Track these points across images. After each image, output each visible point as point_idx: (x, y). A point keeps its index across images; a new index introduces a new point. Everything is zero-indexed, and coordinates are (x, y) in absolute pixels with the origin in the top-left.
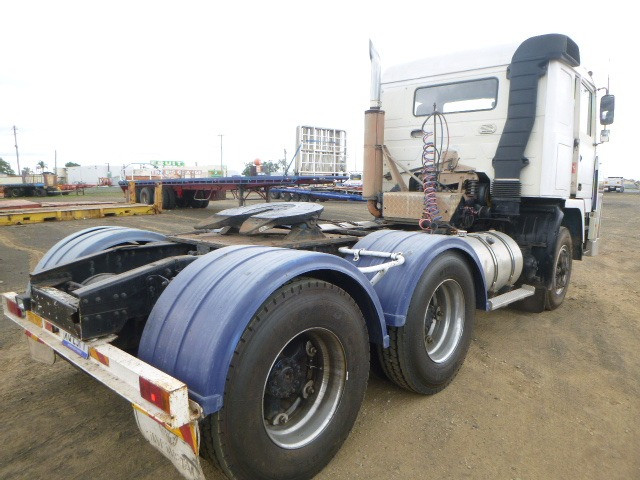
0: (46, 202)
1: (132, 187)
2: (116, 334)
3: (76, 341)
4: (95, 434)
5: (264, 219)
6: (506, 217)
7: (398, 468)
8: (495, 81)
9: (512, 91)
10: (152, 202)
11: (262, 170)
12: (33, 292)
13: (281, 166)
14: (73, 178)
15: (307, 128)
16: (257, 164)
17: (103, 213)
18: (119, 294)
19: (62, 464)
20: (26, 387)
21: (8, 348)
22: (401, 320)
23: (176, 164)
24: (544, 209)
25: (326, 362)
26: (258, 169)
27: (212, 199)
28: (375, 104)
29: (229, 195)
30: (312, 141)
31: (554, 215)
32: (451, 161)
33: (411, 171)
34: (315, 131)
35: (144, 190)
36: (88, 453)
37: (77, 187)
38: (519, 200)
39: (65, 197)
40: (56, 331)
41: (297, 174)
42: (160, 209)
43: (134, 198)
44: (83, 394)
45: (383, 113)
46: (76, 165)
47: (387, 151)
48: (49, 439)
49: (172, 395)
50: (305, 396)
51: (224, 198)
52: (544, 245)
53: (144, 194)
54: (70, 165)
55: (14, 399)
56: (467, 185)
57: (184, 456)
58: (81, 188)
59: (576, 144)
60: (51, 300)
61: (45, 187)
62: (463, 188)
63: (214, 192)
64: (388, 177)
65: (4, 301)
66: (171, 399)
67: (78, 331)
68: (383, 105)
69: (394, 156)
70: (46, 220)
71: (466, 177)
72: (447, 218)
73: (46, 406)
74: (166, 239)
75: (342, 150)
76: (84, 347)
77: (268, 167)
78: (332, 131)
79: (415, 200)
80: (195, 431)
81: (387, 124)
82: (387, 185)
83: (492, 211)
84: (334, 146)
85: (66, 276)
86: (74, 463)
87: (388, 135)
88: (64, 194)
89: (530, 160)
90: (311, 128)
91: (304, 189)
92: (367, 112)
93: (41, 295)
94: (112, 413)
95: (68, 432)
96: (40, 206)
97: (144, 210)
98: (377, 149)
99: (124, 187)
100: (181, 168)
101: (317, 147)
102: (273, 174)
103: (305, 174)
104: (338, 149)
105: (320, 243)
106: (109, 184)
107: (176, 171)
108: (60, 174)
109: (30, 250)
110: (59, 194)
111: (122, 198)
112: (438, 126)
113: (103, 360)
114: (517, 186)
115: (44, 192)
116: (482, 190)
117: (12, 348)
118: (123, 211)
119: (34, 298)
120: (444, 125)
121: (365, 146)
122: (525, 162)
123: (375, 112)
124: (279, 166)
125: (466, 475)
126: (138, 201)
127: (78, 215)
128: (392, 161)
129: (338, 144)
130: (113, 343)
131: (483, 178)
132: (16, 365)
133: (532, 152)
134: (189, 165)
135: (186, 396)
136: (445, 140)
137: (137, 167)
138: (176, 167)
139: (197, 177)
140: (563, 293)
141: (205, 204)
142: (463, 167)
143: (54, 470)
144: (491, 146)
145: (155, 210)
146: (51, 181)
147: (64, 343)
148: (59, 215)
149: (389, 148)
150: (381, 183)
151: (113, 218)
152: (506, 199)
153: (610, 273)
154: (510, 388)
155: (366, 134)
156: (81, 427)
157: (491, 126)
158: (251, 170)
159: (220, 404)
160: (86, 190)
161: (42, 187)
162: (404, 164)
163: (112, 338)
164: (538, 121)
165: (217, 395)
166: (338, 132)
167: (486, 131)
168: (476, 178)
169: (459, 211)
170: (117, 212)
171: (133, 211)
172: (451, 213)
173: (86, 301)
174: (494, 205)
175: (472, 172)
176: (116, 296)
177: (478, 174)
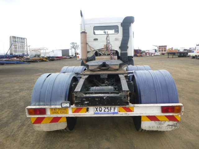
4: (98, 144)
8: (117, 26)
9: (123, 30)
15: (14, 37)
28: (84, 30)
30: (16, 42)
34: (17, 38)
36: (109, 148)
41: (11, 54)
45: (86, 33)
57: (168, 125)
87: (88, 40)
92: (81, 33)
101: (18, 44)
104: (24, 45)
122: (128, 47)
149: (89, 44)
152: (125, 57)
156: (89, 145)
157: (118, 38)
162: (94, 48)
164: (130, 37)
166: (24, 39)
175: (114, 50)
177: (115, 51)
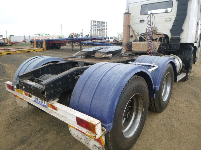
0: (6, 48)
1: (35, 42)
2: (58, 98)
3: (40, 101)
4: (47, 132)
5: (103, 52)
6: (175, 50)
7: (161, 141)
8: (172, 2)
9: (179, 5)
10: (42, 47)
11: (75, 36)
12: (20, 82)
13: (81, 35)
14: (13, 40)
15: (94, 21)
16: (73, 34)
17: (26, 51)
18: (59, 83)
19: (38, 145)
20: (17, 115)
21: (6, 100)
22: (158, 88)
23: (47, 35)
24: (188, 47)
25: (135, 104)
26: (74, 36)
27: (62, 46)
28: (127, 11)
29: (67, 44)
30: (96, 26)
31: (191, 49)
32: (155, 31)
33: (141, 34)
34: (97, 22)
35: (39, 43)
36: (47, 140)
37: (15, 43)
38: (180, 44)
39: (11, 46)
40: (30, 96)
41: (91, 37)
42: (45, 49)
43: (36, 46)
44: (38, 117)
45: (130, 14)
46: (13, 36)
47: (132, 28)
48: (31, 135)
49: (96, 126)
50: (128, 117)
51: (66, 45)
52: (187, 59)
53: (39, 44)
54: (11, 36)
55: (13, 120)
56: (160, 39)
57: (95, 145)
58: (16, 43)
59: (198, 24)
60: (30, 86)
61: (4, 43)
62: (159, 40)
63: (63, 43)
64: (132, 37)
65: (6, 85)
66: (96, 128)
67: (44, 98)
68: (130, 11)
69: (134, 29)
70: (7, 54)
71: (160, 36)
72: (156, 51)
73: (26, 122)
74: (65, 60)
75: (106, 28)
76: (45, 103)
77: (76, 35)
78: (102, 22)
79: (144, 44)
80: (103, 139)
81: (131, 18)
82: (132, 40)
83: (170, 48)
84: (103, 27)
85: (31, 75)
86: (43, 144)
87: (132, 22)
88: (11, 45)
89: (184, 30)
90: (96, 21)
91: (90, 42)
92: (124, 14)
93: (24, 83)
94: (51, 124)
95: (37, 132)
96: (5, 49)
97: (40, 50)
98: (128, 27)
99: (32, 42)
100: (49, 36)
101: (97, 28)
102: (78, 37)
103: (93, 37)
104: (104, 28)
105: (123, 61)
106: (25, 41)
107: (47, 37)
108: (8, 39)
109: (4, 64)
110: (9, 45)
111: (31, 46)
112: (152, 18)
113: (55, 108)
114: (179, 39)
115: (4, 45)
116: (166, 41)
117: (7, 100)
118: (33, 50)
119: (21, 84)
120: (154, 18)
121: (124, 26)
122: (182, 31)
123: (127, 14)
124: (80, 35)
125: (186, 142)
126: (37, 47)
127: (18, 52)
128: (133, 31)
129: (104, 27)
130: (58, 102)
131: (166, 36)
132: (10, 106)
133: (185, 27)
134: (51, 35)
135: (101, 125)
136: (154, 23)
137: (34, 36)
138: (46, 36)
139: (54, 39)
140: (190, 75)
141: (59, 48)
142: (159, 33)
143: (36, 148)
144: (170, 25)
145: (43, 50)
146: (6, 41)
147: (35, 101)
148: (12, 52)
149: (132, 26)
150: (129, 39)
151: (30, 53)
152: (175, 44)
153: (199, 67)
154: (186, 109)
155: (124, 22)
156: (41, 129)
157: (170, 18)
158: (71, 36)
159: (112, 127)
160: (18, 44)
161: (3, 43)
162: (138, 32)
163: (57, 100)
164: (187, 16)
165: (111, 124)
166: (104, 22)
167: (168, 20)
168: (164, 36)
169: (160, 48)
170: (31, 51)
171: (36, 50)
172: (157, 49)
173: (47, 86)
174: (170, 46)
175: (162, 35)
176: (58, 84)
177: (164, 35)
